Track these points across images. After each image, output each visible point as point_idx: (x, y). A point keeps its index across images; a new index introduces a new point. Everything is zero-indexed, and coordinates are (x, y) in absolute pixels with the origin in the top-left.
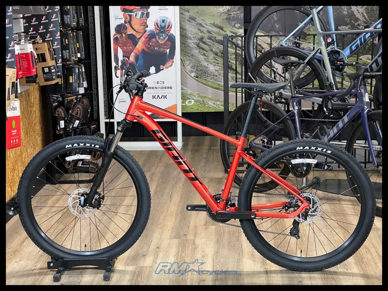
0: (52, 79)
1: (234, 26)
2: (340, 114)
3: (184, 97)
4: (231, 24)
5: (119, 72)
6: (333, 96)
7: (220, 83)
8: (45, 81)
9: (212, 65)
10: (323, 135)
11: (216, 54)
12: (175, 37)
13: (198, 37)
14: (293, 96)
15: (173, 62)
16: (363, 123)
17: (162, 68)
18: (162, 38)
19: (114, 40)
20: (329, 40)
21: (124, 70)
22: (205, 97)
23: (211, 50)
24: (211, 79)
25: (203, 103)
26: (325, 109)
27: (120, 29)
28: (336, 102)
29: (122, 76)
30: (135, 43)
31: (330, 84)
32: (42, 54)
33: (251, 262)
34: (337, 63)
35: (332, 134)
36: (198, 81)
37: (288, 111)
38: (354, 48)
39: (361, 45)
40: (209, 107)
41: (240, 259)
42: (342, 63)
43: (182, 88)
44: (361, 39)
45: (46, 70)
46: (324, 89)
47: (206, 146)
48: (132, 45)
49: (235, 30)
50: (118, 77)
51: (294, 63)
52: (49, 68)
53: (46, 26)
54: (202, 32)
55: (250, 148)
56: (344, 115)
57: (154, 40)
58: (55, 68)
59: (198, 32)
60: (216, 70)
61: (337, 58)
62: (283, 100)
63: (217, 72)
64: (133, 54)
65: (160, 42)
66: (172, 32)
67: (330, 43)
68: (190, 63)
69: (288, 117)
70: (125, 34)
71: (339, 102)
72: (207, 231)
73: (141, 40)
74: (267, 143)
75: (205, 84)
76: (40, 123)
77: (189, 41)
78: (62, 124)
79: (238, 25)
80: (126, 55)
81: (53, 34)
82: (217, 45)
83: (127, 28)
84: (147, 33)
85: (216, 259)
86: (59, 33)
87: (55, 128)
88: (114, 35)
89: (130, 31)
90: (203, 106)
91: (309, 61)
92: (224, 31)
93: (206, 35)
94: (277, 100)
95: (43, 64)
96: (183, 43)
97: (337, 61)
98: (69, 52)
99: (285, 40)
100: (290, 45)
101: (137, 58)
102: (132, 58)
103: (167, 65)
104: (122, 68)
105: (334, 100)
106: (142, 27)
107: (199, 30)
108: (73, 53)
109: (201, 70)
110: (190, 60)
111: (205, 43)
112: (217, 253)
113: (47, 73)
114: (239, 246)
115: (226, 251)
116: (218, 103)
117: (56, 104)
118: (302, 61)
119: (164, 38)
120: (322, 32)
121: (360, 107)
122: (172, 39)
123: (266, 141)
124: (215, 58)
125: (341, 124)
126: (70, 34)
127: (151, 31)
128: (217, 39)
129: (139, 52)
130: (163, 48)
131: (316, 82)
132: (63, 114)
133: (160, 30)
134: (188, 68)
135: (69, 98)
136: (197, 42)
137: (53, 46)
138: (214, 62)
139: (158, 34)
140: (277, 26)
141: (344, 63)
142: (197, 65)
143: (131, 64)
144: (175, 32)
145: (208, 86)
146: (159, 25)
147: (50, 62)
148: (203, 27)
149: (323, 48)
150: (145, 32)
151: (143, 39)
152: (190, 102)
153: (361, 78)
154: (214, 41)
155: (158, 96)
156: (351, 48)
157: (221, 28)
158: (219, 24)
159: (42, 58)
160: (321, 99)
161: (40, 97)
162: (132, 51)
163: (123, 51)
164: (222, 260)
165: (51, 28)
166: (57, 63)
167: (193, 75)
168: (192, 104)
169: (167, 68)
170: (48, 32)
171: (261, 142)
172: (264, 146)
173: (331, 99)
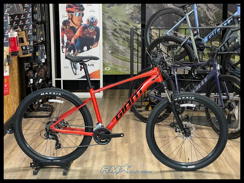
0: (27, 54)
1: (135, 22)
2: (202, 77)
3: (104, 65)
4: (133, 21)
5: (64, 49)
6: (198, 66)
7: (126, 57)
8: (23, 55)
9: (121, 46)
10: (192, 89)
11: (124, 39)
12: (99, 28)
13: (113, 28)
14: (174, 65)
15: (98, 44)
16: (216, 82)
17: (91, 48)
18: (91, 29)
19: (62, 29)
20: (195, 32)
21: (68, 49)
22: (117, 66)
23: (121, 37)
24: (121, 54)
25: (116, 69)
26: (193, 74)
27: (65, 23)
28: (200, 69)
29: (66, 52)
30: (75, 32)
31: (196, 59)
32: (21, 38)
33: (152, 165)
34: (200, 46)
35: (197, 89)
36: (112, 55)
37: (171, 75)
38: (210, 37)
39: (214, 36)
40: (119, 72)
41: (144, 163)
42: (203, 46)
43: (103, 60)
44: (214, 32)
45: (24, 48)
46: (192, 62)
47: (117, 96)
48: (73, 33)
49: (136, 25)
50: (64, 53)
51: (175, 46)
52: (26, 46)
53: (24, 21)
54: (115, 26)
55: (147, 96)
56: (204, 78)
57: (86, 30)
58: (29, 47)
59: (113, 26)
60: (124, 49)
61: (200, 43)
62: (168, 68)
63: (124, 50)
64: (73, 38)
65: (90, 32)
66: (98, 25)
67: (196, 34)
68: (108, 44)
69: (171, 78)
70: (68, 26)
71: (201, 70)
72: (123, 146)
73: (78, 30)
74: (158, 94)
75: (117, 58)
76: (18, 80)
77: (108, 31)
78: (32, 81)
79: (137, 22)
80: (69, 39)
81: (28, 26)
82: (124, 34)
83: (69, 23)
84: (82, 26)
85: (130, 163)
86: (31, 25)
87: (27, 84)
88: (62, 27)
89: (72, 25)
90: (115, 71)
91: (183, 44)
92: (129, 25)
93: (118, 28)
94: (164, 68)
95: (22, 44)
96: (104, 32)
97: (200, 45)
98: (37, 37)
99: (168, 32)
100: (172, 34)
101: (76, 41)
102: (73, 41)
103: (94, 46)
104: (66, 47)
105: (198, 68)
106: (79, 22)
107: (114, 24)
108: (39, 38)
109: (114, 49)
110: (108, 43)
111: (117, 32)
112: (130, 160)
113: (24, 50)
114: (143, 155)
115: (135, 158)
116: (125, 69)
117: (28, 69)
118: (179, 45)
119: (93, 29)
120: (191, 27)
121: (214, 73)
122: (97, 30)
123: (157, 92)
124: (123, 42)
125: (203, 83)
126: (37, 26)
127: (85, 24)
128: (124, 30)
129: (77, 37)
130: (92, 35)
131: (187, 58)
132: (32, 75)
133: (90, 24)
134: (107, 48)
135: (35, 65)
136: (112, 31)
137: (28, 33)
138: (123, 44)
139: (89, 27)
140: (162, 23)
141: (204, 46)
142: (112, 46)
143: (72, 45)
144: (100, 25)
145: (119, 58)
146: (90, 21)
147: (26, 43)
148: (116, 22)
149: (192, 37)
150: (81, 25)
151: (80, 29)
152: (108, 69)
153: (216, 55)
154: (123, 32)
155: (89, 64)
156: (208, 37)
157: (127, 24)
158: (126, 21)
159: (22, 40)
160: (191, 68)
161: (18, 64)
162: (73, 37)
163: (67, 37)
164: (134, 164)
165: (27, 22)
166: (30, 44)
167: (110, 52)
168: (109, 70)
169: (94, 47)
170: (24, 24)
171: (154, 93)
172: (156, 96)
173: (197, 68)
